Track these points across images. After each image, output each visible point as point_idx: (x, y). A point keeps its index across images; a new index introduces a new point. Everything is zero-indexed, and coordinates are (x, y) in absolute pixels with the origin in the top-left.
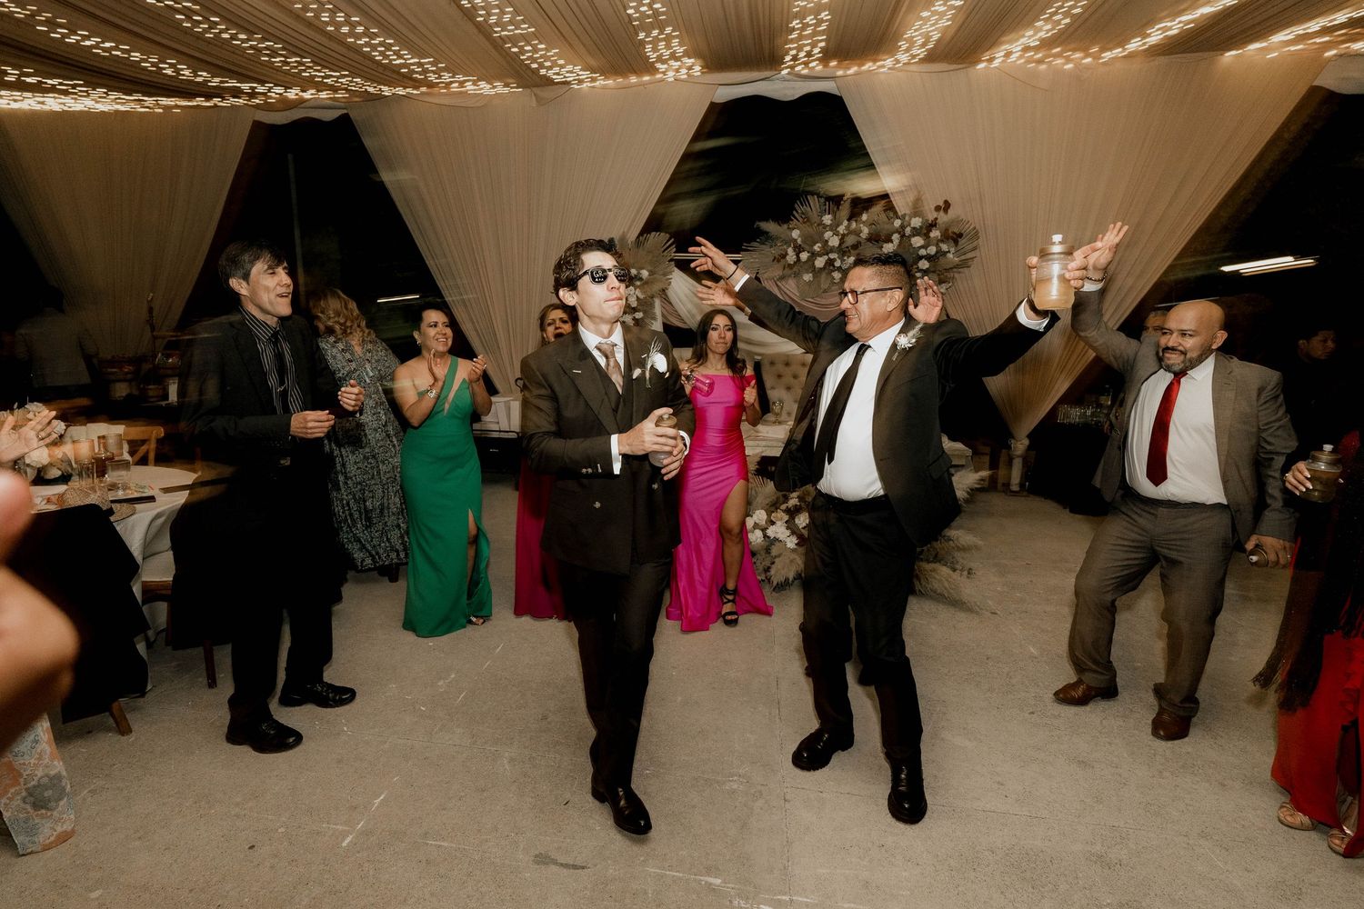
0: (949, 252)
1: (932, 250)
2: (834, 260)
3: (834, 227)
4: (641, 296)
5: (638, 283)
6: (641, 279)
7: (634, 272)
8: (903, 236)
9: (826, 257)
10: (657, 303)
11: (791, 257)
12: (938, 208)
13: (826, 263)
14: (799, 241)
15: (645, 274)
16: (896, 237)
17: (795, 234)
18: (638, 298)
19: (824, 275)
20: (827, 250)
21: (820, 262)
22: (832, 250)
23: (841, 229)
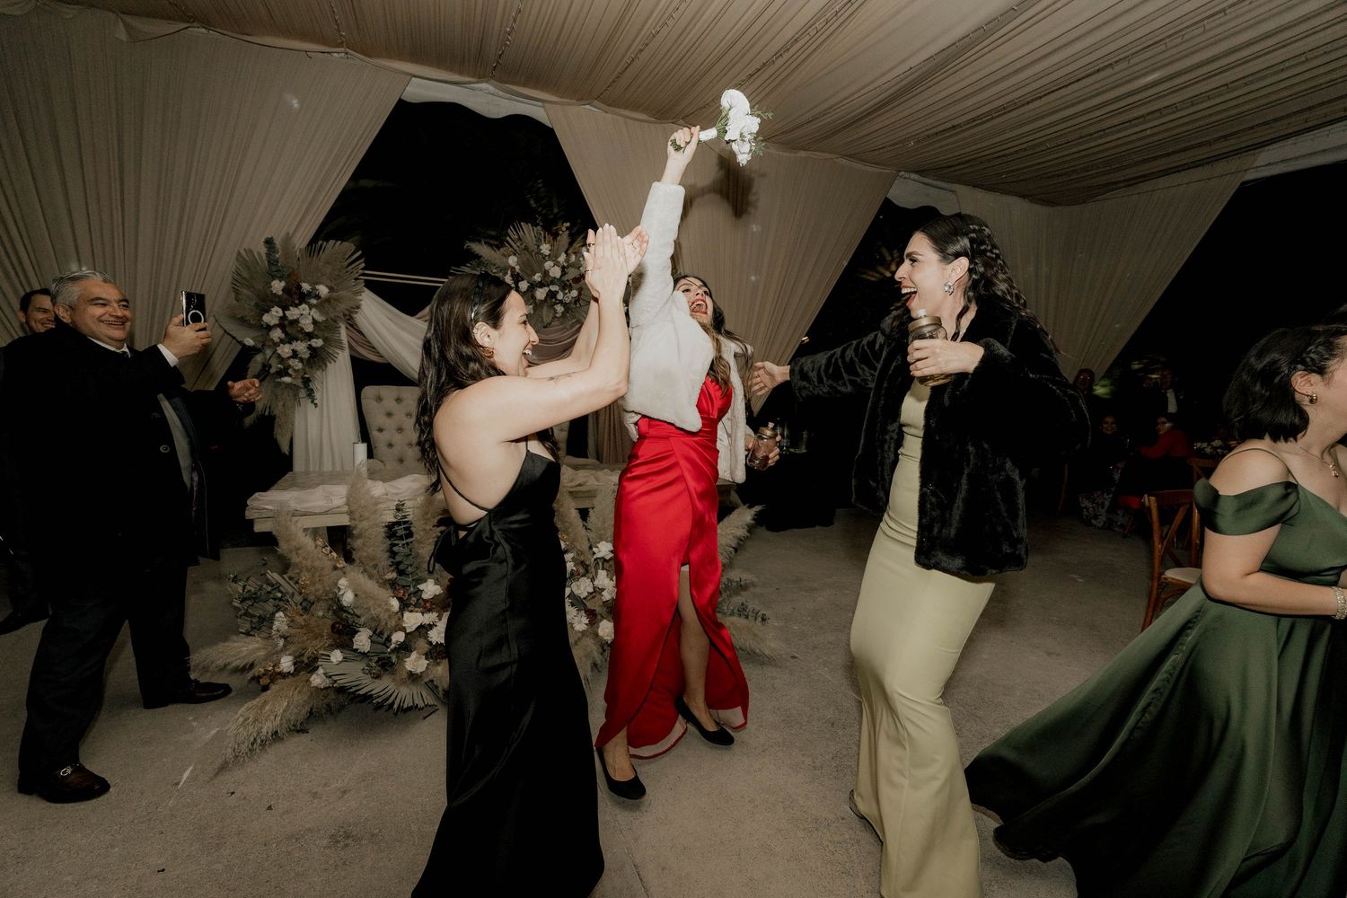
2: (556, 292)
3: (553, 257)
4: (319, 318)
5: (314, 301)
6: (318, 297)
7: (306, 287)
9: (546, 289)
10: (343, 334)
13: (547, 295)
14: (517, 268)
15: (323, 290)
17: (512, 261)
18: (315, 322)
19: (545, 308)
20: (548, 281)
21: (540, 294)
22: (553, 282)
23: (562, 258)
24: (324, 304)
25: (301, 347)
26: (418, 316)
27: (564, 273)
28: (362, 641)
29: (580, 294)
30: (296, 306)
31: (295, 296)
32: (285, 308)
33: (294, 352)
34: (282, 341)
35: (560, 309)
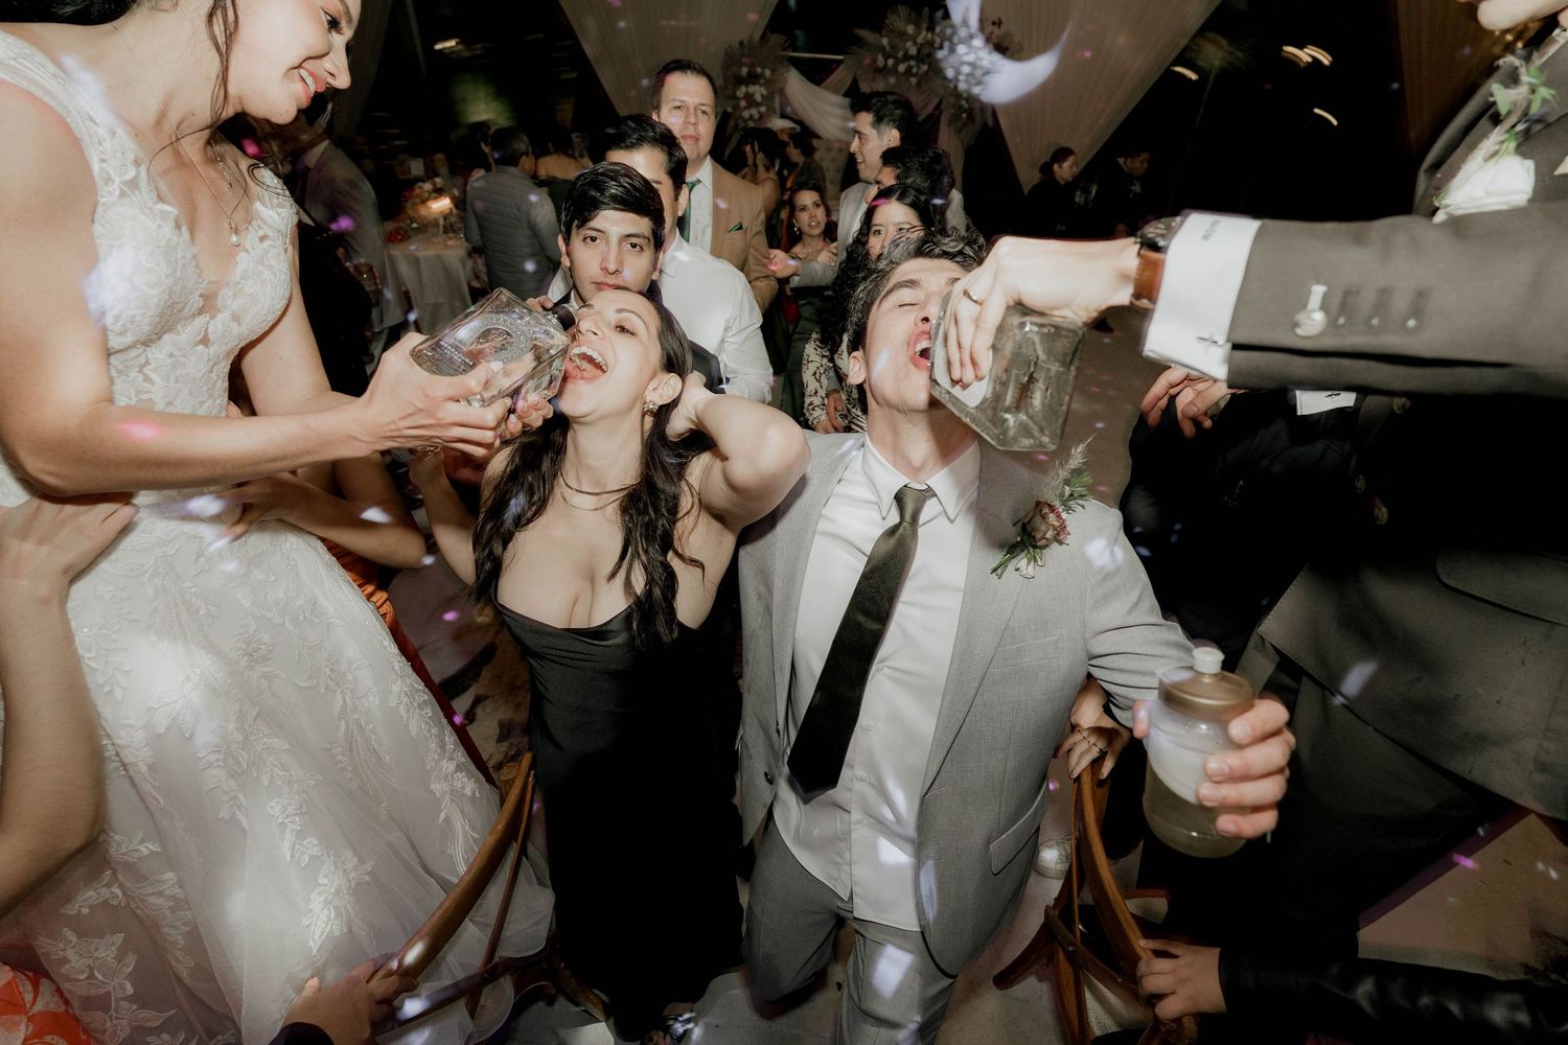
4: (765, 93)
5: (762, 81)
6: (765, 78)
7: (759, 71)
9: (906, 64)
10: (777, 99)
11: (881, 61)
12: (994, 23)
13: (907, 69)
14: (888, 48)
15: (768, 72)
17: (885, 42)
18: (762, 95)
20: (907, 57)
21: (902, 68)
22: (912, 58)
23: (920, 39)
24: (768, 83)
25: (754, 112)
26: (823, 85)
27: (919, 51)
29: (929, 67)
30: (753, 84)
31: (753, 78)
32: (747, 86)
34: (746, 108)
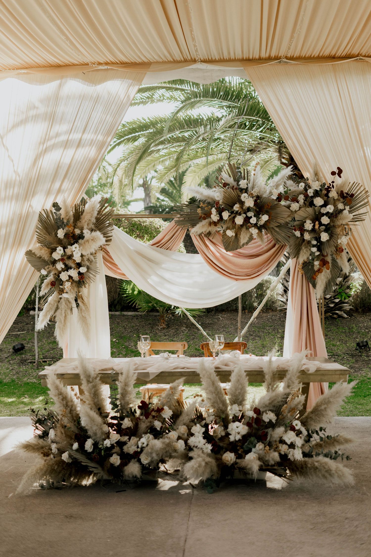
0: (345, 209)
1: (330, 209)
2: (251, 217)
7: (77, 231)
8: (306, 196)
9: (245, 215)
11: (215, 216)
12: (333, 173)
13: (245, 220)
14: (221, 202)
15: (87, 233)
16: (301, 198)
18: (82, 256)
19: (243, 231)
20: (244, 209)
21: (239, 220)
22: (249, 209)
25: (73, 273)
28: (89, 445)
30: (72, 245)
31: (71, 238)
32: (65, 248)
33: (70, 277)
34: (63, 270)
35: (254, 231)
